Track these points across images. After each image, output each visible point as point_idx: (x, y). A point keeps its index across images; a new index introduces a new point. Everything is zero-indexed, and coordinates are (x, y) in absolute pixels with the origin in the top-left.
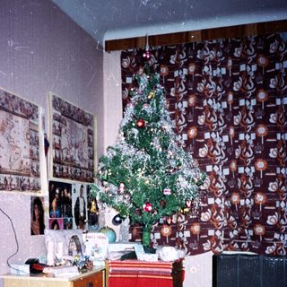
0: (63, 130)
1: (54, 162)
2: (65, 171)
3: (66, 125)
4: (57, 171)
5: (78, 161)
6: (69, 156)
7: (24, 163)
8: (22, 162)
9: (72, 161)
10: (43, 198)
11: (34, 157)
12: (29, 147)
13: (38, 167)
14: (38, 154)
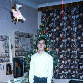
0: (19, 41)
1: (15, 52)
2: (20, 54)
3: (21, 39)
4: (17, 54)
5: (26, 50)
6: (22, 49)
7: (3, 54)
8: (2, 54)
9: (23, 50)
10: (11, 63)
11: (7, 52)
12: (4, 49)
13: (9, 55)
14: (9, 51)
